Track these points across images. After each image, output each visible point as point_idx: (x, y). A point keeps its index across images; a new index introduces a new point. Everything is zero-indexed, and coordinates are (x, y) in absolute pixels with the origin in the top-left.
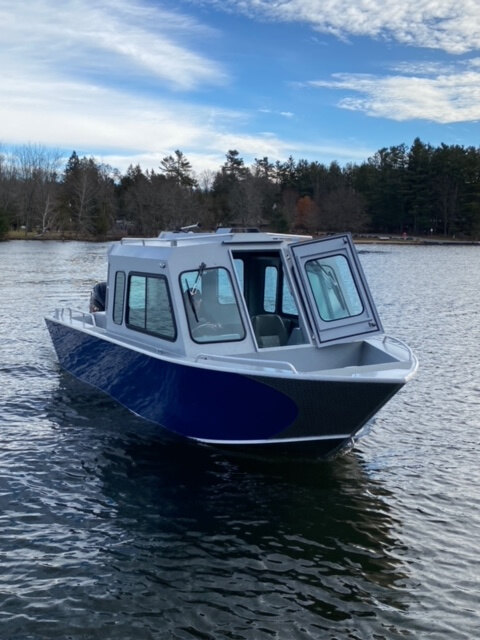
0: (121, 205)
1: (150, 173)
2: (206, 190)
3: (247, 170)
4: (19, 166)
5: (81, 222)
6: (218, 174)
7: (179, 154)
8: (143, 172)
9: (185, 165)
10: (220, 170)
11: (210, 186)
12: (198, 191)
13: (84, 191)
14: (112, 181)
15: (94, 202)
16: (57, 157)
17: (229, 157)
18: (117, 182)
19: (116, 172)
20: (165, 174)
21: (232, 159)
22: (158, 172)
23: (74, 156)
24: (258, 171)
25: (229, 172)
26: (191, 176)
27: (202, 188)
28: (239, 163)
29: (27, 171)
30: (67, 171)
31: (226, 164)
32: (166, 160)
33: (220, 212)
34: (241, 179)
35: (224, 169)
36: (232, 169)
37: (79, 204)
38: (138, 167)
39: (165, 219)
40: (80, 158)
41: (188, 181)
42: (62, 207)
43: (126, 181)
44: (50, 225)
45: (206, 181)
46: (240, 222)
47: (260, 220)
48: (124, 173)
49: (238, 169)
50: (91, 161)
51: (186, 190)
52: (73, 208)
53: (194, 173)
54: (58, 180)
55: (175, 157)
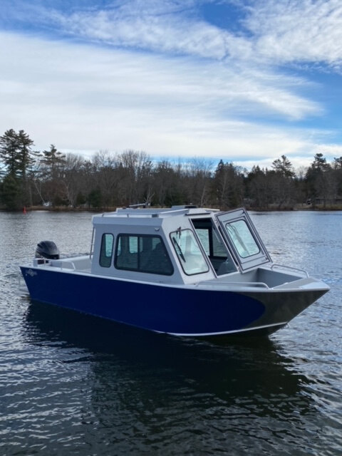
0: (247, 189)
1: (265, 170)
2: (301, 179)
3: (328, 165)
4: (189, 169)
5: (223, 201)
6: (310, 168)
7: (284, 157)
8: (261, 169)
9: (288, 164)
10: (311, 166)
11: (304, 176)
12: (296, 180)
13: (225, 182)
14: (243, 175)
15: (231, 188)
16: (211, 164)
17: (316, 158)
18: (246, 176)
19: (245, 170)
20: (275, 170)
21: (318, 159)
22: (270, 169)
23: (221, 162)
24: (336, 166)
25: (316, 167)
26: (291, 170)
27: (299, 177)
28: (323, 161)
29: (193, 172)
30: (217, 171)
31: (315, 162)
32: (275, 162)
33: (309, 192)
34: (324, 171)
35: (313, 165)
36: (318, 165)
37: (222, 190)
38: (258, 167)
39: (273, 197)
40: (225, 163)
41: (289, 174)
42: (212, 192)
43: (251, 175)
44: (205, 202)
45: (301, 173)
46: (322, 198)
47: (336, 196)
48: (250, 171)
49: (323, 165)
50: (231, 165)
51: (288, 178)
52: (219, 192)
53: (293, 168)
54: (212, 176)
55: (282, 160)
